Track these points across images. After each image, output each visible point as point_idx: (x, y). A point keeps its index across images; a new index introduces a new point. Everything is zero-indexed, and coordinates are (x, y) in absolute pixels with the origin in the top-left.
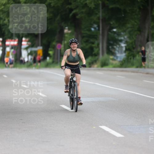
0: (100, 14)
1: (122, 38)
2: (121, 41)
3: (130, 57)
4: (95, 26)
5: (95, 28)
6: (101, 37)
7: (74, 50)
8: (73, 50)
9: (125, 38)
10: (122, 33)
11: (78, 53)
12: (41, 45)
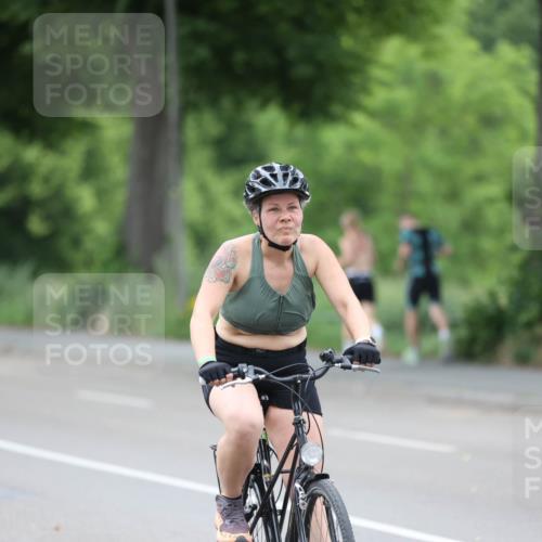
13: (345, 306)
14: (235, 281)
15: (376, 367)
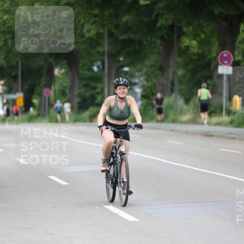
0: (106, 47)
1: (137, 81)
2: (135, 84)
3: (147, 108)
4: (99, 63)
5: (98, 67)
6: (106, 79)
7: (122, 99)
8: (120, 98)
9: (140, 81)
10: (137, 74)
11: (128, 104)
12: (22, 91)
13: (136, 114)
14: (110, 107)
15: (141, 130)
